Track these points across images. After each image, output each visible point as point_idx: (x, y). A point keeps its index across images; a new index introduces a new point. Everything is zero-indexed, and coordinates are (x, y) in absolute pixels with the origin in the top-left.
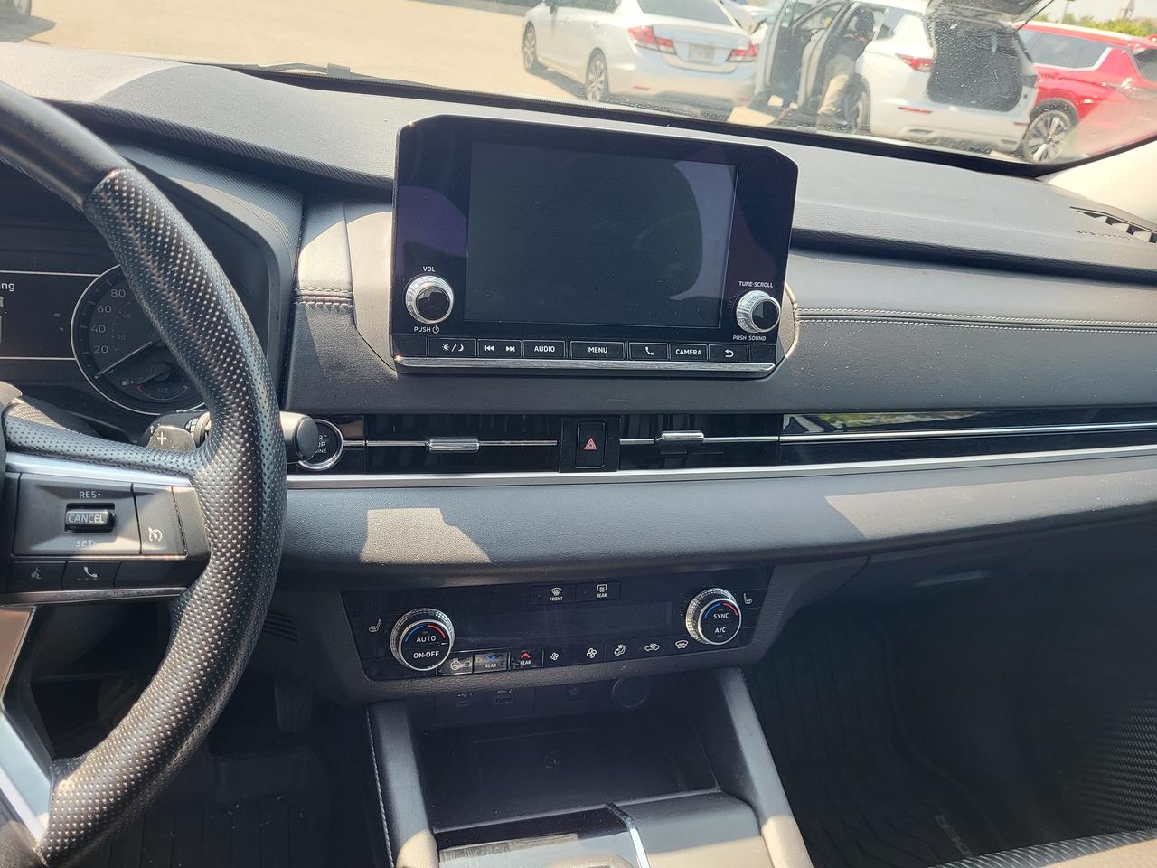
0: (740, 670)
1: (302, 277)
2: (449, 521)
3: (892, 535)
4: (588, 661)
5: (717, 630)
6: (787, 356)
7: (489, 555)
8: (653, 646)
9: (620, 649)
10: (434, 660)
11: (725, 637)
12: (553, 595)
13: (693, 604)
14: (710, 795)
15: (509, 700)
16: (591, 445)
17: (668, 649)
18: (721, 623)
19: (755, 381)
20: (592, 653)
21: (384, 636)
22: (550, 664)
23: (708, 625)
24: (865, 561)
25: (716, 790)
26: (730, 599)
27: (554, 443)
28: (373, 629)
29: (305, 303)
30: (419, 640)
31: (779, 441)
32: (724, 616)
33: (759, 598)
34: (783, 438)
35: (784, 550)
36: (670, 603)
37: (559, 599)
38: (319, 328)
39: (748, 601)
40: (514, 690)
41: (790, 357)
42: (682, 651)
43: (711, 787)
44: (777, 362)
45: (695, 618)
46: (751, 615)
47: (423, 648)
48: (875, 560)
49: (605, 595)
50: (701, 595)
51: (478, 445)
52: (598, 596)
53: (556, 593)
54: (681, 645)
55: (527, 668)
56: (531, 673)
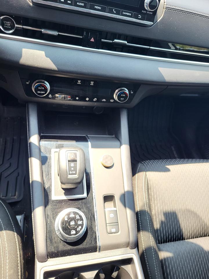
0: (126, 109)
2: (47, 56)
3: (173, 82)
4: (86, 101)
5: (121, 99)
6: (158, 21)
7: (57, 68)
8: (104, 100)
9: (95, 99)
10: (43, 94)
11: (123, 101)
12: (78, 82)
13: (117, 91)
14: (111, 137)
15: (67, 107)
16: (92, 40)
17: (108, 101)
18: (123, 97)
19: (146, 28)
20: (87, 99)
21: (30, 85)
22: (75, 100)
23: (119, 97)
24: (166, 87)
25: (114, 136)
26: (127, 91)
27: (81, 37)
28: (27, 83)
30: (39, 88)
31: (149, 48)
32: (124, 95)
33: (135, 92)
34: (151, 48)
35: (142, 81)
36: (110, 90)
37: (80, 83)
39: (132, 93)
40: (68, 105)
41: (159, 21)
42: (112, 102)
43: (113, 135)
44: (154, 22)
45: (116, 95)
46: (132, 96)
47: (40, 90)
48: (169, 87)
49: (93, 85)
50: (119, 89)
51: (57, 33)
52: (91, 84)
53: (79, 82)
54: (112, 101)
55: (70, 100)
56: (71, 102)
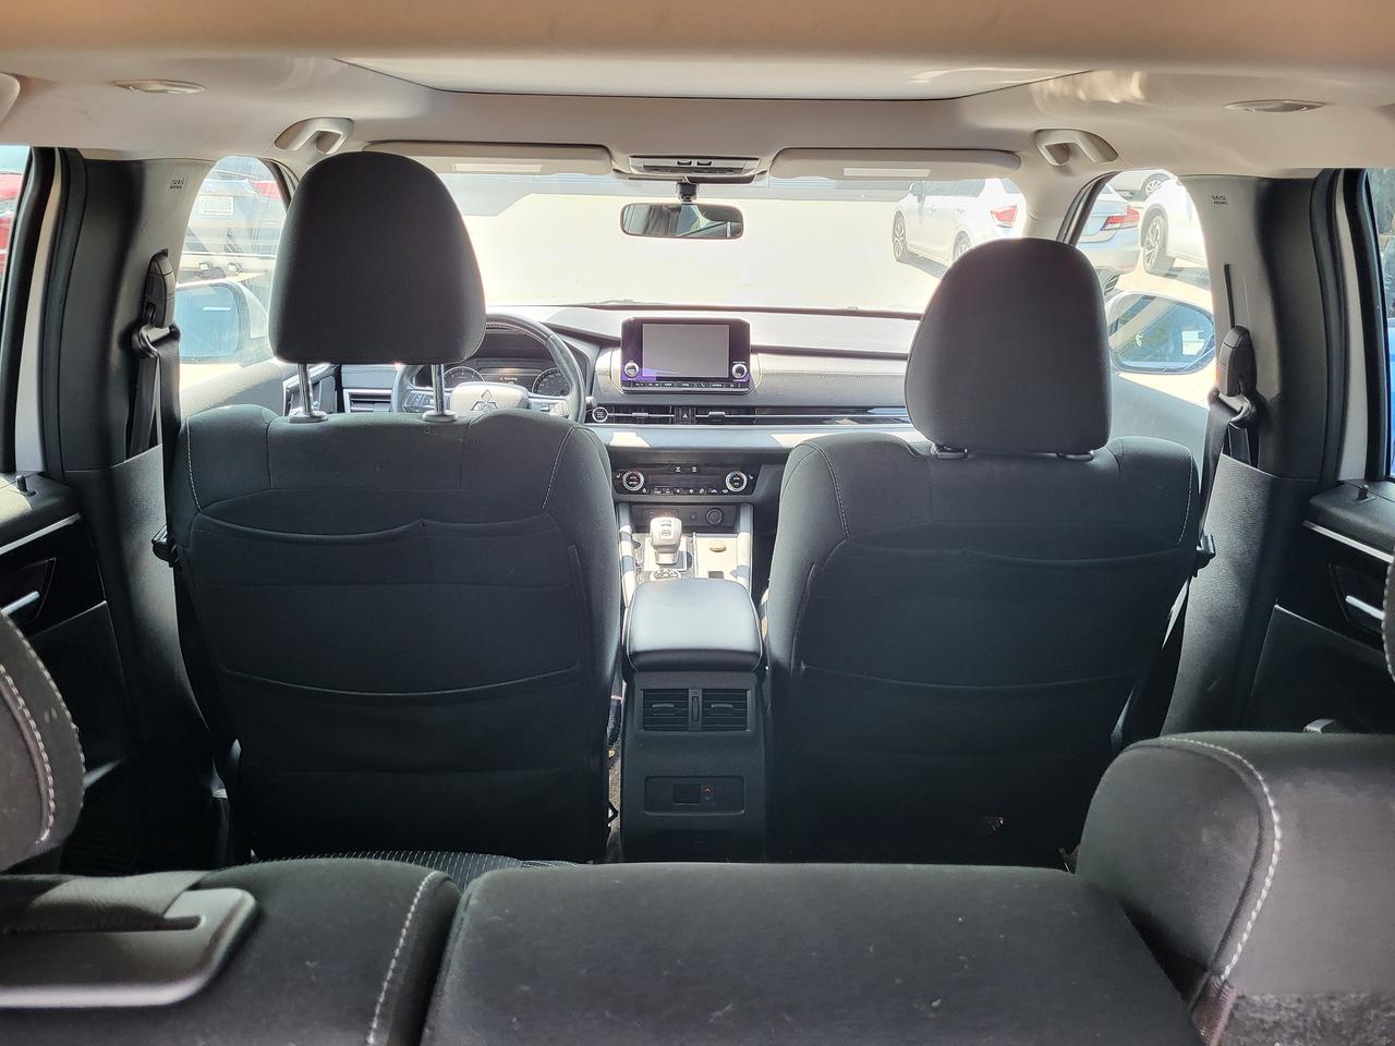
1: (597, 367)
8: (714, 490)
9: (702, 491)
13: (728, 476)
16: (685, 417)
17: (720, 493)
18: (736, 481)
19: (743, 395)
21: (621, 478)
22: (676, 493)
29: (597, 373)
32: (738, 479)
33: (756, 478)
37: (679, 471)
38: (601, 380)
39: (751, 478)
41: (757, 387)
44: (752, 389)
47: (632, 480)
50: (732, 473)
54: (725, 491)
